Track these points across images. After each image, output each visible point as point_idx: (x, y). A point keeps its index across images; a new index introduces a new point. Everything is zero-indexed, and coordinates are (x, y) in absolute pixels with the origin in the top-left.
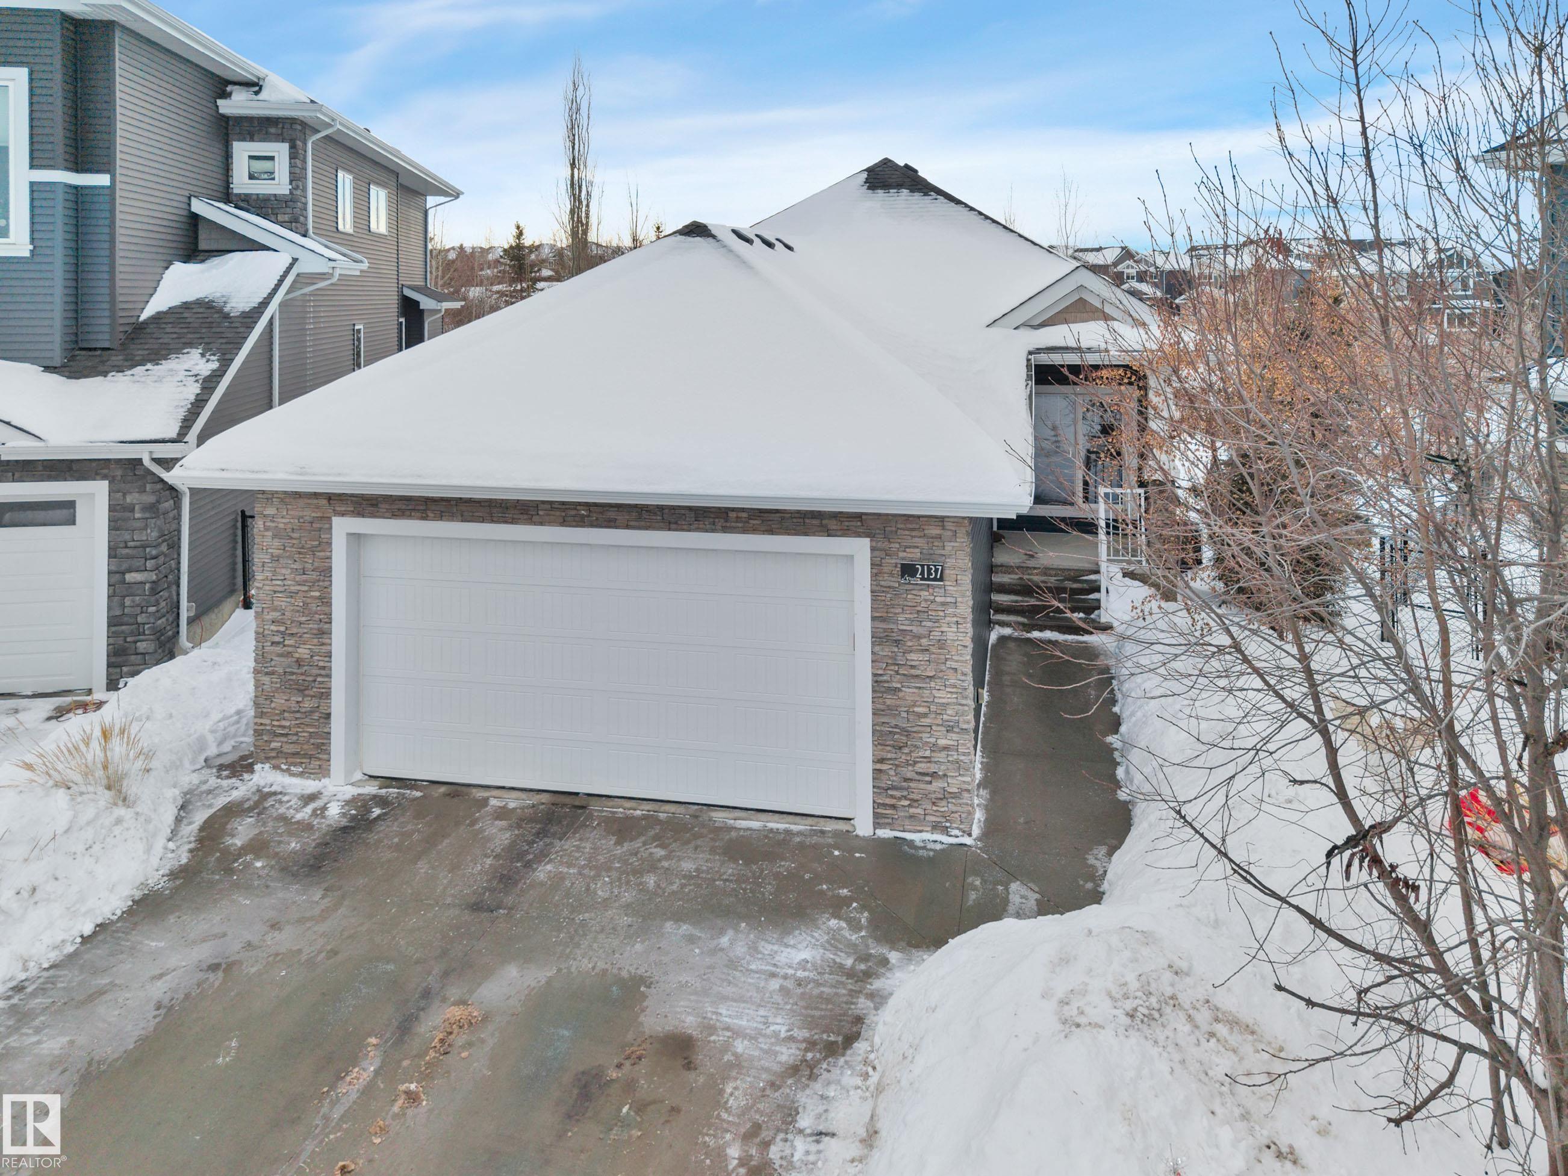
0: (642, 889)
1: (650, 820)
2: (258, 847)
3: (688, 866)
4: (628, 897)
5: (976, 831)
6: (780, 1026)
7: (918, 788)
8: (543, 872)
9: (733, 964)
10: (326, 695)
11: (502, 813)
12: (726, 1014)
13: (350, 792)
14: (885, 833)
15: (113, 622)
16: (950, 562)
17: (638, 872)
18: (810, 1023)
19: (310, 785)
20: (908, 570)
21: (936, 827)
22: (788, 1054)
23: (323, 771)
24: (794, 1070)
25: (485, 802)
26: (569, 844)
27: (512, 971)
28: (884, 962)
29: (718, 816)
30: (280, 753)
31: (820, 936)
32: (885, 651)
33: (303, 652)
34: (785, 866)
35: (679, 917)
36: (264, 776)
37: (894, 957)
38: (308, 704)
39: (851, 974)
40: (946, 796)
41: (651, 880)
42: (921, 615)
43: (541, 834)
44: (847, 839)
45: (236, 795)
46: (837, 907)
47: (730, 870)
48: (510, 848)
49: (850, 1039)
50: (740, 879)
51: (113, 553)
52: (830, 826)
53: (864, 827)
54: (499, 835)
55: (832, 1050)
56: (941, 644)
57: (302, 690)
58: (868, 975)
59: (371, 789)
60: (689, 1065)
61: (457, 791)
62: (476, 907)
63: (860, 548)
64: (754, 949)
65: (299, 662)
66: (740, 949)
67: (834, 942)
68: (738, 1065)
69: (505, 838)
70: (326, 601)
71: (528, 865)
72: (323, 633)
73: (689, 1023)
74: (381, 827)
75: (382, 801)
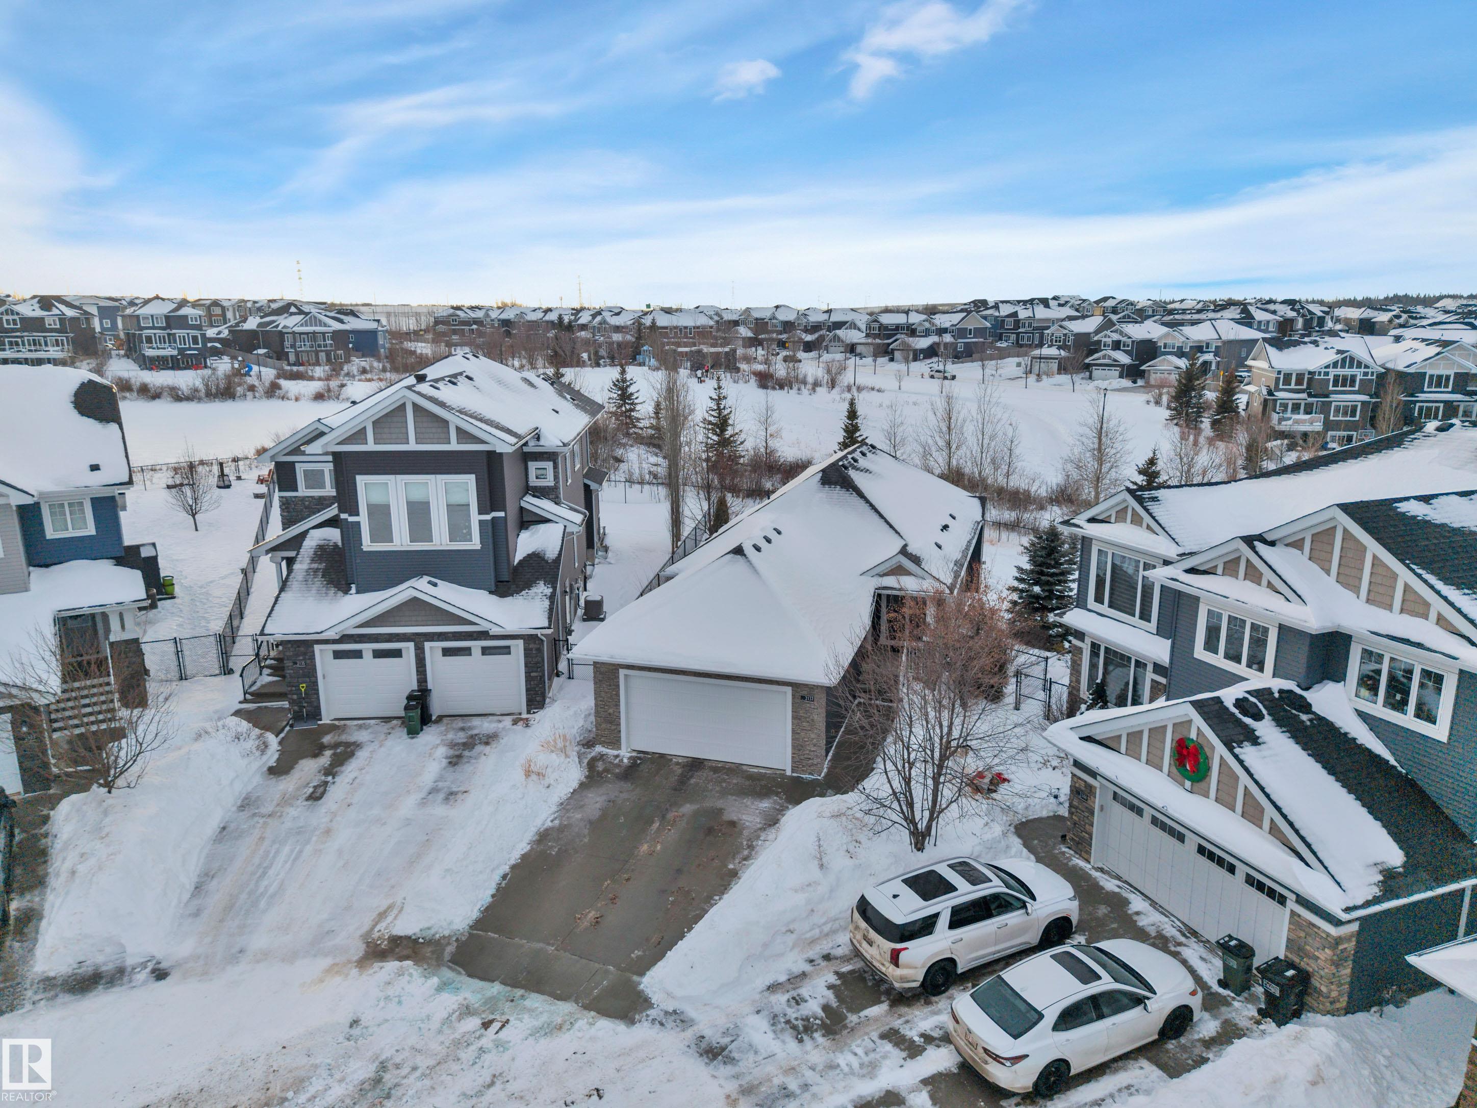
0: (721, 786)
1: (724, 768)
2: (606, 770)
3: (735, 781)
4: (718, 789)
5: (823, 775)
6: (758, 820)
7: (805, 763)
8: (693, 781)
9: (747, 806)
10: (619, 725)
11: (678, 764)
12: (744, 817)
13: (629, 755)
14: (795, 775)
15: (527, 690)
16: (816, 696)
17: (720, 782)
18: (766, 820)
19: (615, 752)
20: (803, 698)
21: (810, 774)
22: (759, 826)
23: (619, 748)
24: (760, 829)
25: (671, 760)
26: (699, 773)
27: (688, 805)
28: (787, 808)
29: (745, 768)
30: (604, 742)
31: (771, 801)
32: (796, 722)
33: (611, 711)
34: (763, 783)
35: (732, 795)
36: (599, 749)
37: (790, 806)
38: (613, 727)
39: (778, 810)
40: (813, 765)
41: (724, 785)
42: (807, 712)
43: (691, 770)
44: (783, 776)
45: (593, 754)
46: (777, 794)
47: (747, 783)
48: (682, 774)
49: (775, 824)
50: (750, 786)
51: (526, 666)
52: (778, 772)
53: (789, 773)
54: (679, 770)
55: (770, 825)
56: (813, 720)
57: (611, 723)
58: (782, 810)
59: (634, 754)
60: (735, 827)
61: (662, 756)
62: (675, 790)
63: (789, 690)
64: (753, 803)
65: (610, 714)
66: (749, 803)
67: (775, 802)
68: (748, 827)
69: (679, 771)
70: (618, 695)
71: (688, 779)
72: (617, 705)
73: (735, 818)
74: (642, 767)
75: (640, 758)
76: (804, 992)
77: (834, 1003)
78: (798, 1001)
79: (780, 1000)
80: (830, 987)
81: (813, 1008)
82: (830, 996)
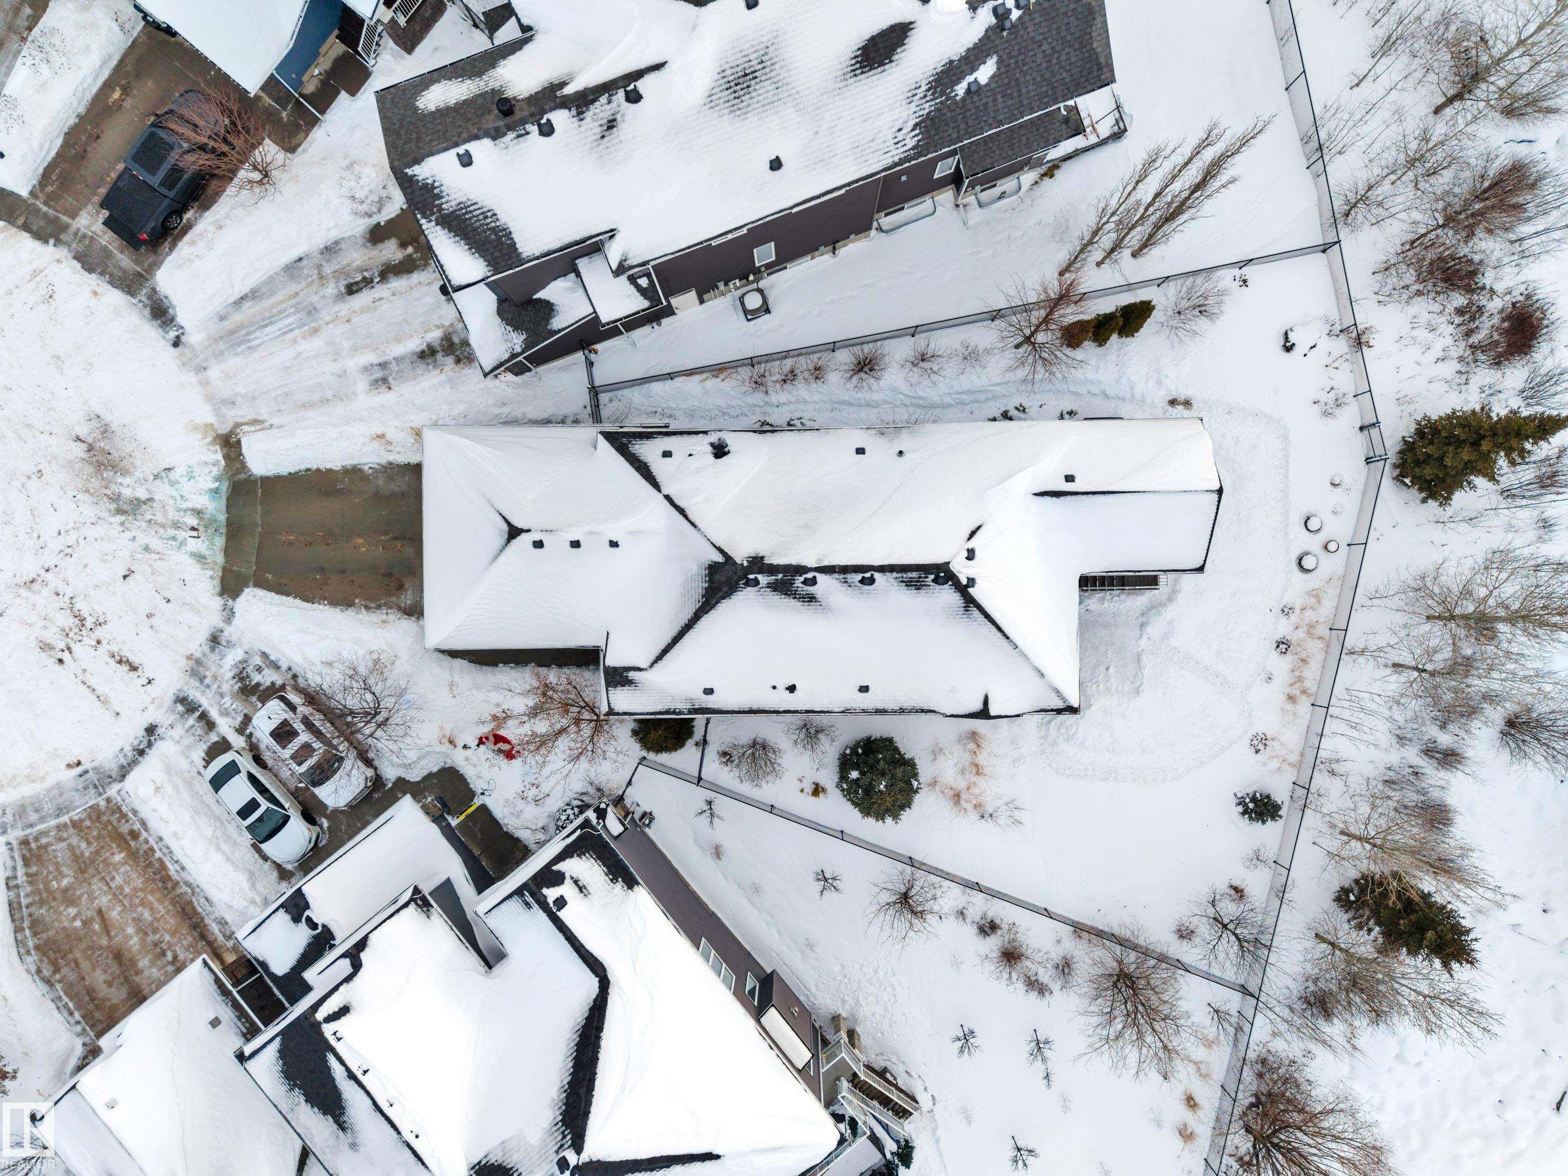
76: (266, 671)
77: (261, 688)
78: (259, 670)
79: (258, 661)
80: (273, 683)
81: (256, 678)
82: (268, 683)
